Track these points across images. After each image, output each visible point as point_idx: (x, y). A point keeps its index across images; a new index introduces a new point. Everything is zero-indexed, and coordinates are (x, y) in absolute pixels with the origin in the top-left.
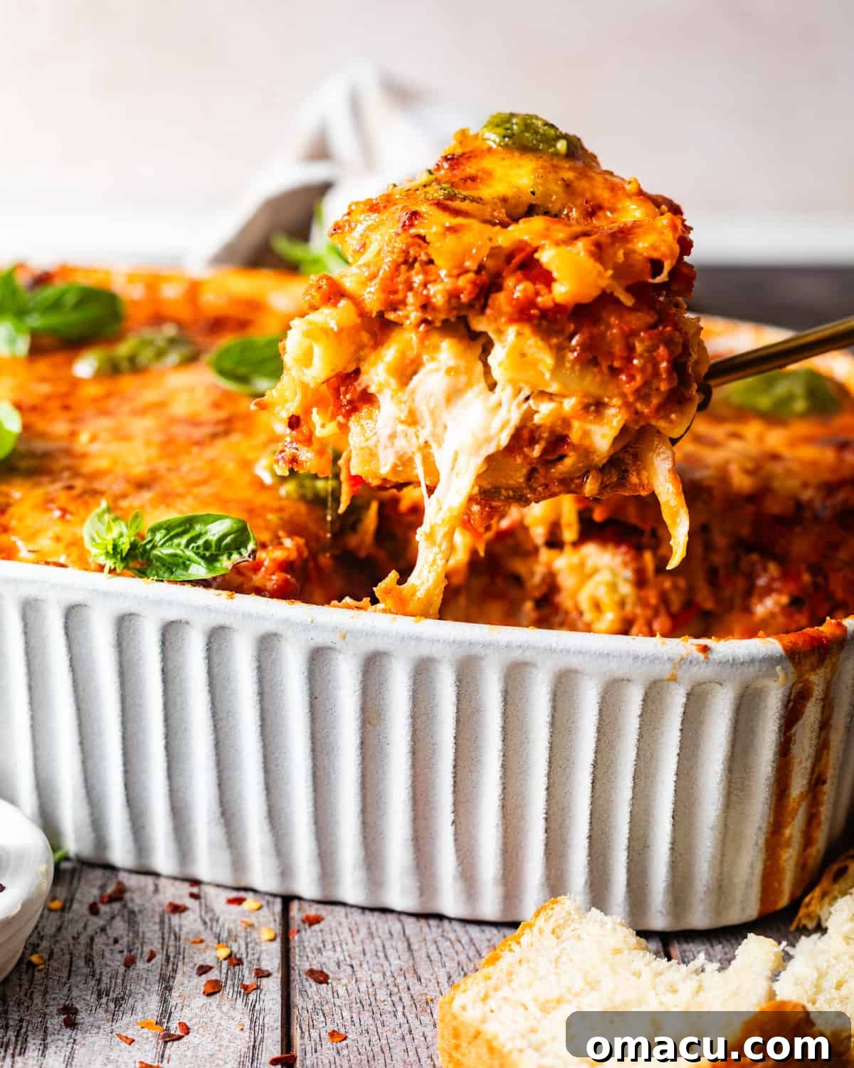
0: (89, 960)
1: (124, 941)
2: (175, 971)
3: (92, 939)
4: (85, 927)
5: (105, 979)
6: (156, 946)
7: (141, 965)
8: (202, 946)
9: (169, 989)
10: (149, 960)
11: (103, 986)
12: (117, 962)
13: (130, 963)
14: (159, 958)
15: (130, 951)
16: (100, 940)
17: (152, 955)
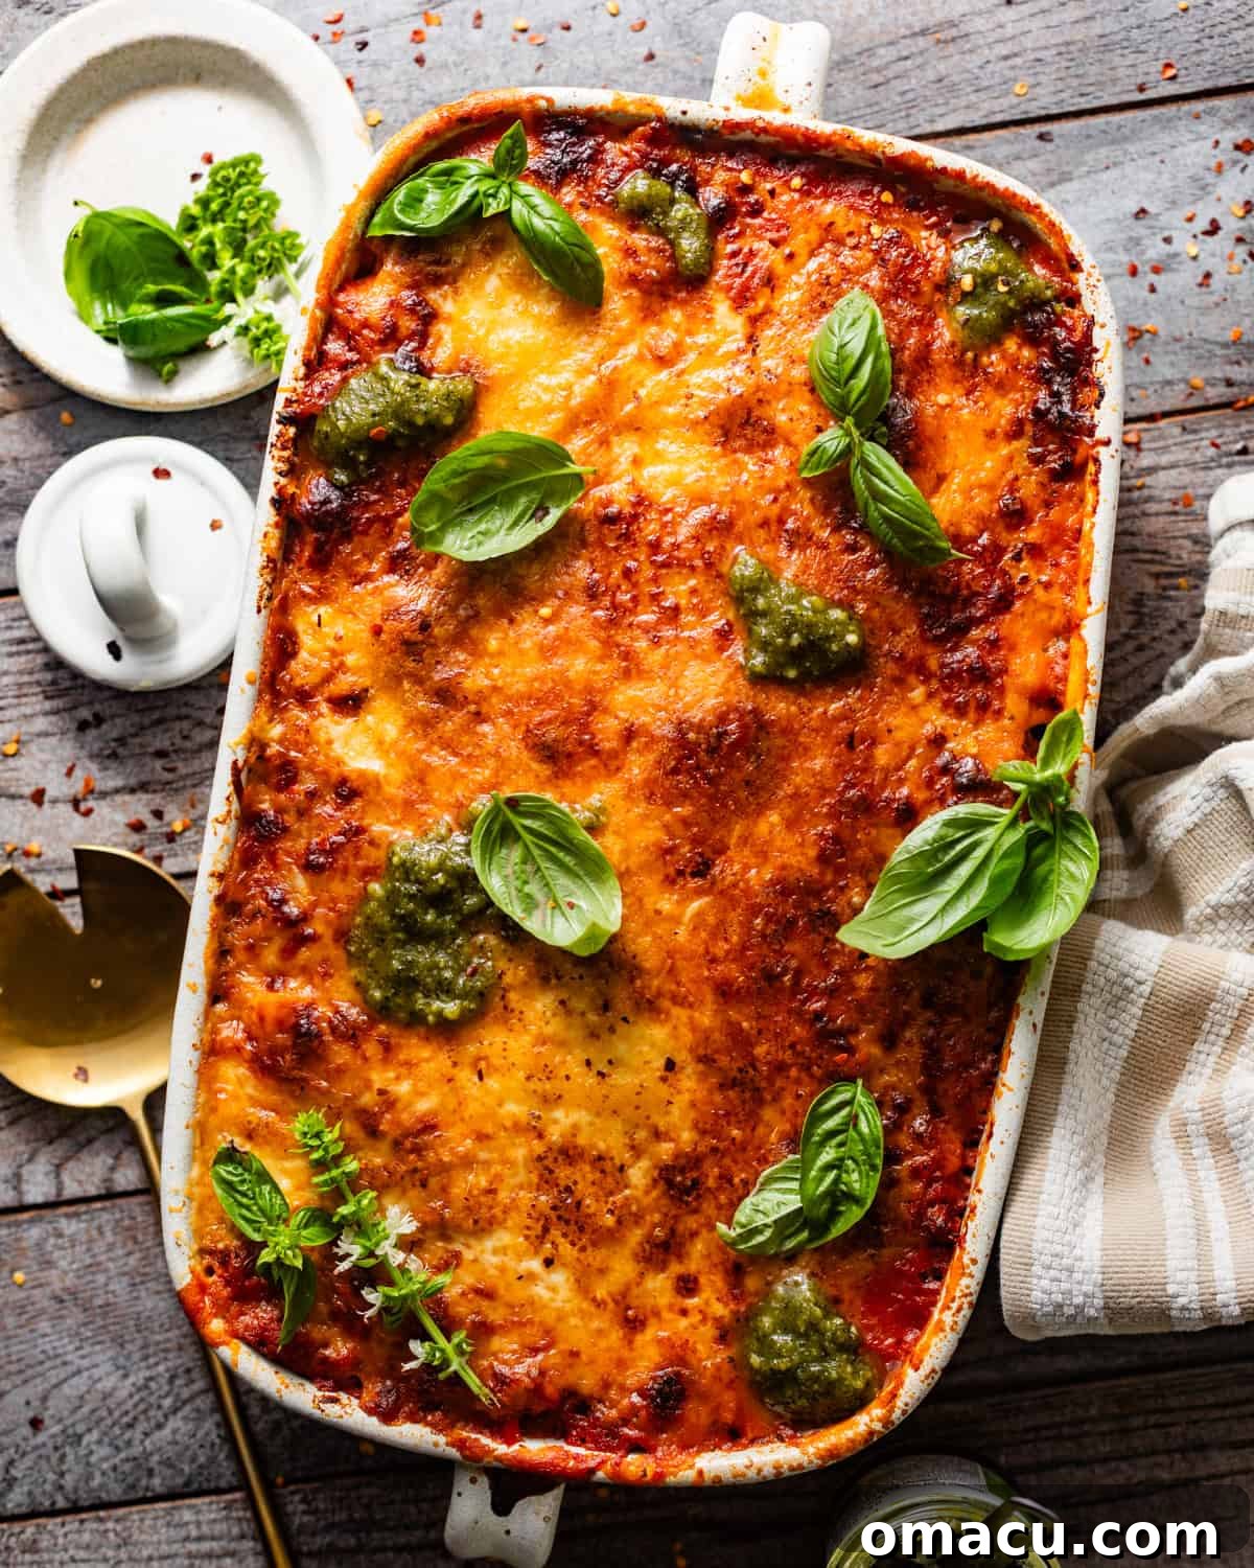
0: (159, 722)
1: (188, 744)
2: (155, 791)
3: (187, 717)
4: (201, 709)
5: (137, 740)
6: (183, 770)
7: (158, 764)
8: (188, 807)
9: (132, 791)
10: (165, 769)
11: (130, 740)
12: (161, 741)
13: (161, 754)
14: (169, 776)
15: (176, 751)
16: (185, 725)
17: (172, 770)
